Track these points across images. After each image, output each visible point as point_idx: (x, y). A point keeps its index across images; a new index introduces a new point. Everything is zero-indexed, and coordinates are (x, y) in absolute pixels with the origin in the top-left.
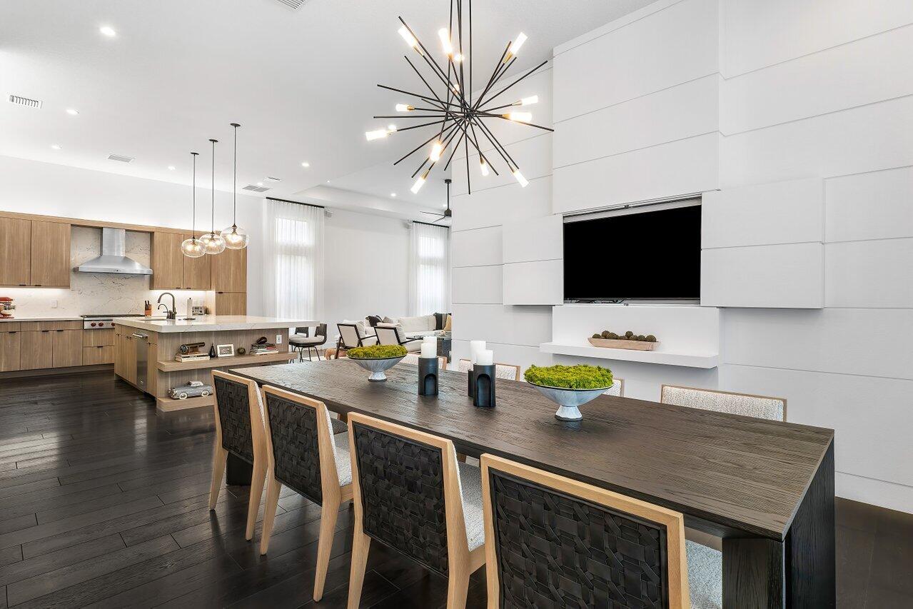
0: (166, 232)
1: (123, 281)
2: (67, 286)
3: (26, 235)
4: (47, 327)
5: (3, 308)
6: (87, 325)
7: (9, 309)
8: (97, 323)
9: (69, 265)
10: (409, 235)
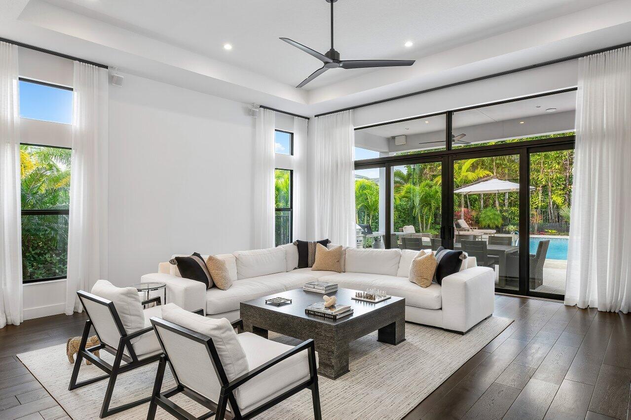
10: (254, 126)
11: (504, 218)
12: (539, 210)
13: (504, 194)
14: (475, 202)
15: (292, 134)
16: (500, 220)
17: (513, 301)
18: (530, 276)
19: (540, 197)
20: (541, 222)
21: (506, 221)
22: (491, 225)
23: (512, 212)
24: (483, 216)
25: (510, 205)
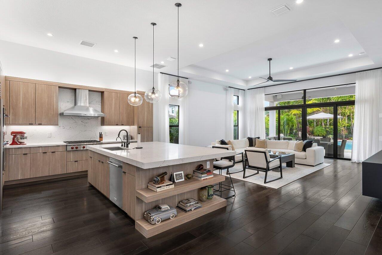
0: (111, 91)
1: (87, 121)
2: (57, 125)
3: (32, 93)
4: (46, 150)
5: (20, 138)
6: (69, 148)
7: (23, 139)
8: (74, 147)
9: (58, 111)
10: (226, 95)
11: (327, 131)
12: (346, 127)
13: (327, 120)
14: (311, 123)
15: (238, 96)
16: (325, 132)
17: (331, 161)
18: (338, 154)
19: (346, 121)
20: (347, 133)
21: (328, 133)
22: (320, 135)
23: (331, 128)
24: (315, 130)
25: (330, 125)
